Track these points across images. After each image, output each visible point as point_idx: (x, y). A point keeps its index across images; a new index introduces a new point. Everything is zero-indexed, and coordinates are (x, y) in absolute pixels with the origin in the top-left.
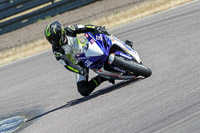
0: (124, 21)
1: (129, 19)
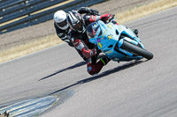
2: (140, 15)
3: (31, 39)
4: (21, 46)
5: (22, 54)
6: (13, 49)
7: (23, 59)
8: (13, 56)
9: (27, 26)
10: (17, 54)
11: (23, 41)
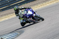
0: (48, 5)
1: (49, 4)
2: (46, 5)
3: (10, 13)
4: (7, 16)
5: (7, 19)
6: (4, 17)
7: (7, 20)
8: (4, 19)
9: (8, 9)
10: (5, 19)
11: (7, 14)
